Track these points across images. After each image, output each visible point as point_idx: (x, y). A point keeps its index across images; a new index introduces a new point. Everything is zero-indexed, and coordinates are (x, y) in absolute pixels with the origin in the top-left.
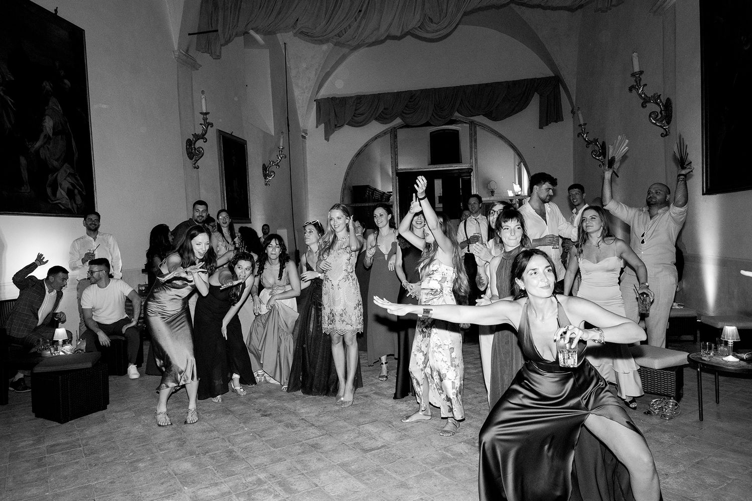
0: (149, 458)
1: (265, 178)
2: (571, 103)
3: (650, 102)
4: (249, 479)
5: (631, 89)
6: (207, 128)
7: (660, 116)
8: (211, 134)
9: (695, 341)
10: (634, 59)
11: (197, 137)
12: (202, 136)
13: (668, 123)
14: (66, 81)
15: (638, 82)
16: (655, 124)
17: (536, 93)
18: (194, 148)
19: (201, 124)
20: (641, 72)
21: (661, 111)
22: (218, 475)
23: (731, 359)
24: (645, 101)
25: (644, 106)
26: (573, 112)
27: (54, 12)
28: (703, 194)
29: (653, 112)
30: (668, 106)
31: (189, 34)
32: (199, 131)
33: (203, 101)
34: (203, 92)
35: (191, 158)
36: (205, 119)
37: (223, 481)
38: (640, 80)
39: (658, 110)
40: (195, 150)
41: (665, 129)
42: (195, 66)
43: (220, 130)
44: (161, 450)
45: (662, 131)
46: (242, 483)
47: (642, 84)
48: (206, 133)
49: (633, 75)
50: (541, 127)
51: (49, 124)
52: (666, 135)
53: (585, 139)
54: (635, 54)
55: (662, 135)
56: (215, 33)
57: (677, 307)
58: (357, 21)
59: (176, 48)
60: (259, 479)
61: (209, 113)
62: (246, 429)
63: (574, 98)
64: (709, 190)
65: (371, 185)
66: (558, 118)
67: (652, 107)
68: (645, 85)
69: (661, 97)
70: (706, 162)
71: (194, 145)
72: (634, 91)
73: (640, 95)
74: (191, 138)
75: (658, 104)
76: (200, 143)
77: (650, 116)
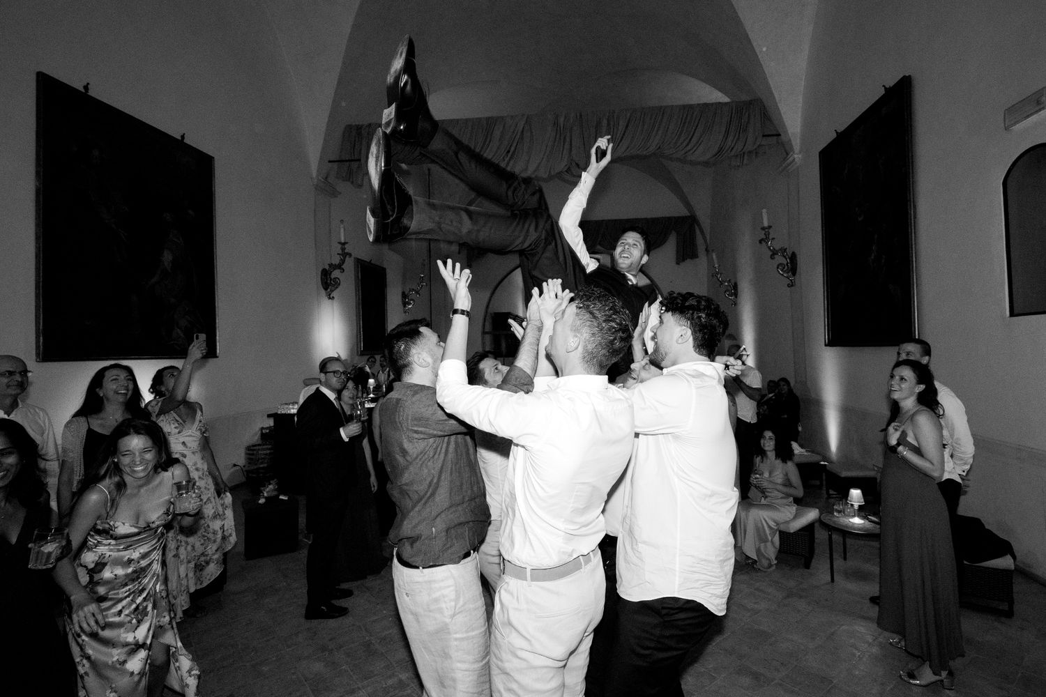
0: (274, 659)
1: (405, 306)
2: (705, 241)
3: (777, 254)
4: (390, 682)
5: (760, 242)
6: (345, 258)
7: (786, 267)
8: (349, 264)
9: (820, 487)
10: (763, 214)
11: (334, 267)
12: (339, 267)
13: (794, 274)
14: (191, 212)
15: (767, 235)
16: (782, 275)
17: (673, 232)
18: (330, 278)
19: (338, 254)
20: (770, 227)
21: (788, 263)
22: (354, 677)
23: (857, 521)
24: (774, 253)
25: (772, 257)
26: (707, 250)
27: (180, 138)
28: (826, 345)
29: (781, 264)
30: (793, 258)
31: (330, 162)
32: (336, 261)
33: (342, 230)
34: (342, 221)
35: (326, 289)
36: (343, 249)
37: (360, 685)
38: (769, 234)
39: (785, 263)
40: (331, 280)
41: (791, 280)
42: (334, 193)
43: (358, 259)
44: (289, 647)
45: (789, 282)
46: (382, 687)
47: (770, 238)
48: (343, 263)
49: (763, 229)
50: (678, 263)
51: (167, 257)
52: (792, 286)
53: (719, 280)
54: (764, 211)
55: (788, 286)
56: (358, 163)
57: (806, 454)
58: (506, 161)
59: (314, 175)
60: (401, 681)
61: (347, 243)
62: (385, 612)
63: (708, 238)
64: (831, 343)
65: (512, 312)
66: (694, 255)
67: (779, 259)
68: (773, 239)
69: (787, 250)
70: (828, 315)
71: (330, 275)
72: (764, 243)
73: (769, 248)
74: (327, 268)
75: (785, 257)
76: (336, 274)
77: (778, 268)
